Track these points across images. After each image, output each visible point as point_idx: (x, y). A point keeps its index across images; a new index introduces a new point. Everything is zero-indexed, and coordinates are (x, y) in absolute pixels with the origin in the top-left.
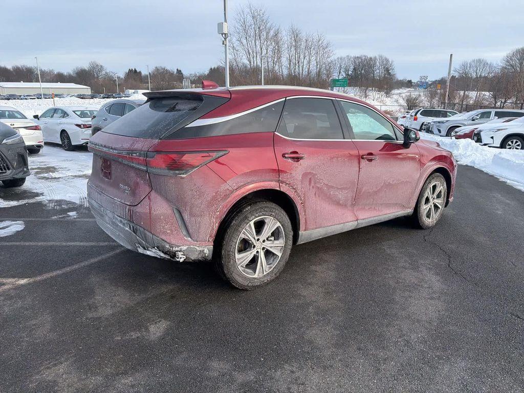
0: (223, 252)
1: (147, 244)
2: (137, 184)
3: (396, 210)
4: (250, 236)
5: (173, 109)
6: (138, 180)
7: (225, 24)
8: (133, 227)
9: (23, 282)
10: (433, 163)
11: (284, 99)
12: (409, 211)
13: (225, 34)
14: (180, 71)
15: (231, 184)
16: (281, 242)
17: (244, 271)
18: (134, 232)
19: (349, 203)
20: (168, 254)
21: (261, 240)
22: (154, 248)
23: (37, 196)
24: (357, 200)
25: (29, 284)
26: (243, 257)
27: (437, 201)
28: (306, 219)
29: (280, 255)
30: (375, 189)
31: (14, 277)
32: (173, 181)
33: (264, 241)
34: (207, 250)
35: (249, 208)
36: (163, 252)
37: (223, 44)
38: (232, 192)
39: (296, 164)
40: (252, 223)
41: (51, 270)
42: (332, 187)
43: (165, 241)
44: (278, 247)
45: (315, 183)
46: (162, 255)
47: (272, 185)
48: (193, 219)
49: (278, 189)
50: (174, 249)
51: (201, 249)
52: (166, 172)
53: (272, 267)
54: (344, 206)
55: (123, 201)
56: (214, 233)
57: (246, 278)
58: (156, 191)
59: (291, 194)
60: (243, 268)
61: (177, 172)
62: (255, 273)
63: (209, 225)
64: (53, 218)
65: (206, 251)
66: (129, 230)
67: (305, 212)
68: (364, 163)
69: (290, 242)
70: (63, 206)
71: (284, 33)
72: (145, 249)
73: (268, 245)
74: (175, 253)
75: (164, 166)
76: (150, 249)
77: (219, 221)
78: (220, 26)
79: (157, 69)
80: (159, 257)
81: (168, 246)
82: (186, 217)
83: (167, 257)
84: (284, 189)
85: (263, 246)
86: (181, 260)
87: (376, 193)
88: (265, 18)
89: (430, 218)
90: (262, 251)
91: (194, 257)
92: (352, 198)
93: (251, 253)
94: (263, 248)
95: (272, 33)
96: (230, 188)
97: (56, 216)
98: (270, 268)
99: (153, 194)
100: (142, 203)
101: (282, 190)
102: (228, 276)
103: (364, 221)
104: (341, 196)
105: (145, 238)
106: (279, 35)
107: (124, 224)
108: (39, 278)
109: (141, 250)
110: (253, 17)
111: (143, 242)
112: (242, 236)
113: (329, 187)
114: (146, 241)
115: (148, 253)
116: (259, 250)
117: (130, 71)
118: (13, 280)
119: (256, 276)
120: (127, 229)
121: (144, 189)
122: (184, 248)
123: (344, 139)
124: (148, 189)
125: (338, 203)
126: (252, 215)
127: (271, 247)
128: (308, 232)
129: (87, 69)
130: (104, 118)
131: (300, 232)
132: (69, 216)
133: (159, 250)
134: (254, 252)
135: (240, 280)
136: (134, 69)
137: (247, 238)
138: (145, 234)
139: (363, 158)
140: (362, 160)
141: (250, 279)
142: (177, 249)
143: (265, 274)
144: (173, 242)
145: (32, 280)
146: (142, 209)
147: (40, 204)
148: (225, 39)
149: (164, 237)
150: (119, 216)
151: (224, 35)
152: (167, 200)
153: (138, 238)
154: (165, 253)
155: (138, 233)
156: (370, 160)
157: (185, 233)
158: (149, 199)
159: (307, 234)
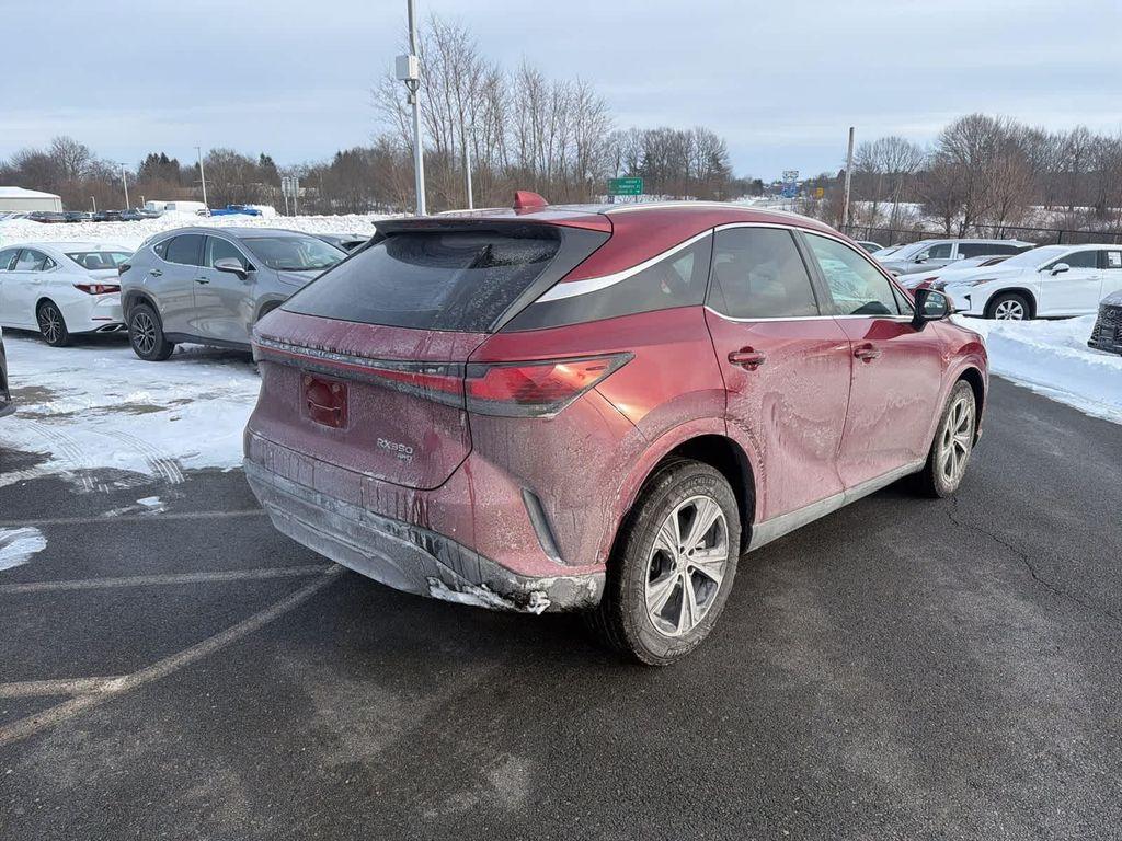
0: (623, 585)
1: (461, 578)
2: (433, 441)
3: (902, 463)
4: (670, 545)
5: (486, 261)
6: (436, 430)
7: (411, 57)
8: (429, 541)
9: (116, 685)
10: (961, 359)
11: (711, 231)
12: (919, 463)
13: (413, 81)
14: (269, 159)
15: (644, 428)
16: (720, 553)
17: (659, 624)
18: (430, 550)
19: (831, 454)
20: (511, 599)
21: (687, 551)
22: (479, 585)
23: (40, 462)
24: (844, 445)
25: (134, 691)
26: (657, 594)
27: (961, 438)
28: (765, 495)
29: (718, 579)
30: (872, 422)
31: (88, 675)
32: (525, 429)
33: (691, 553)
34: (591, 582)
35: (670, 479)
36: (500, 595)
37: (409, 102)
38: (644, 446)
39: (751, 375)
40: (675, 514)
41: (173, 650)
42: (806, 421)
43: (508, 569)
44: (715, 563)
45: (781, 416)
46: (497, 601)
47: (712, 426)
48: (568, 514)
49: (723, 433)
50: (528, 586)
51: (583, 582)
52: (513, 408)
53: (705, 609)
54: (822, 461)
55: (395, 480)
56: (610, 542)
57: (662, 640)
58: (483, 454)
59: (744, 441)
60: (658, 618)
61: (537, 408)
62: (677, 625)
63: (600, 527)
64: (109, 514)
65: (592, 585)
66: (416, 548)
67: (765, 481)
68: (858, 363)
69: (737, 550)
70: (116, 483)
71: (508, 79)
72: (452, 588)
73: (699, 560)
74: (529, 596)
75: (508, 395)
76: (469, 589)
77: (619, 515)
78: (402, 62)
79: (215, 156)
80: (487, 606)
81: (513, 581)
82: (552, 509)
83: (508, 605)
84: (734, 433)
85: (690, 564)
86: (539, 611)
87: (874, 428)
88: (468, 44)
89: (950, 476)
90: (687, 574)
91: (566, 601)
92: (836, 443)
93: (670, 582)
94: (690, 568)
95: (482, 79)
96: (642, 439)
97: (114, 509)
98: (703, 610)
99: (476, 461)
100: (449, 483)
101: (729, 435)
102: (631, 638)
103: (854, 491)
104: (819, 439)
105: (459, 564)
106: (500, 84)
107: (398, 534)
108: (151, 674)
109: (437, 593)
110: (441, 44)
111: (453, 572)
112: (658, 545)
113: (802, 421)
114: (461, 572)
115: (462, 598)
116: (683, 574)
117: (152, 159)
118: (89, 683)
119: (678, 633)
120: (408, 544)
121: (453, 449)
122: (549, 582)
123: (820, 315)
124: (462, 450)
125: (813, 456)
126: (677, 496)
127: (704, 565)
128: (766, 524)
129: (48, 154)
130: (154, 271)
131: (754, 526)
132: (145, 509)
133: (493, 591)
134: (675, 578)
135: (653, 645)
136: (159, 155)
137: (666, 548)
138: (460, 557)
139: (857, 356)
140: (855, 359)
141: (669, 642)
142: (534, 586)
143: (694, 625)
144: (526, 570)
145: (136, 680)
146: (453, 496)
147: (54, 481)
148: (413, 91)
149: (503, 559)
150: (382, 515)
151: (410, 83)
152: (510, 472)
153: (439, 564)
154: (505, 597)
155: (442, 553)
156: (867, 360)
157: (547, 546)
158: (468, 471)
159: (765, 530)
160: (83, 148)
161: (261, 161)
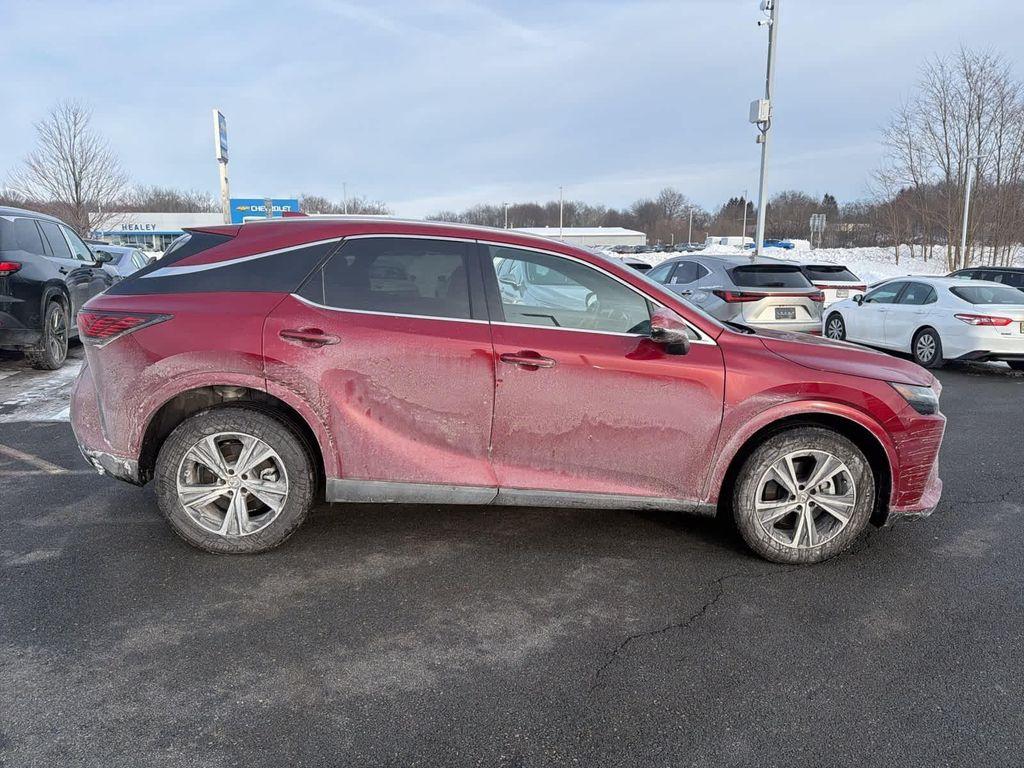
3: (648, 492)
4: (207, 461)
12: (699, 503)
13: (765, 122)
14: (832, 198)
15: (162, 368)
19: (475, 448)
21: (238, 473)
24: (499, 443)
26: (193, 494)
28: (337, 455)
29: (277, 509)
30: (552, 430)
32: (91, 353)
33: (244, 477)
39: (310, 351)
42: (418, 407)
44: (274, 493)
45: (366, 392)
47: (248, 380)
49: (263, 390)
50: (89, 452)
51: (120, 461)
53: (258, 527)
54: (461, 449)
56: (137, 440)
57: (198, 530)
59: (296, 402)
60: (193, 512)
61: (93, 340)
62: (221, 527)
63: (127, 427)
65: (127, 466)
67: (335, 441)
68: (509, 372)
73: (252, 484)
78: (755, 107)
84: (277, 390)
85: (243, 486)
86: (102, 472)
87: (557, 438)
89: (792, 538)
90: (239, 493)
91: (114, 471)
92: (483, 438)
93: (213, 491)
94: (243, 490)
98: (256, 527)
101: (271, 392)
104: (446, 428)
112: (190, 457)
113: (408, 406)
116: (234, 491)
117: (733, 202)
119: (222, 532)
122: (99, 454)
123: (472, 318)
125: (440, 442)
127: (258, 491)
128: (347, 482)
129: (655, 202)
131: (329, 479)
134: (222, 491)
135: (187, 530)
136: (739, 199)
137: (203, 463)
139: (503, 360)
140: (502, 365)
141: (208, 535)
142: (92, 453)
143: (242, 534)
144: (88, 441)
148: (764, 132)
156: (531, 368)
159: (347, 486)
160: (680, 196)
161: (825, 202)
